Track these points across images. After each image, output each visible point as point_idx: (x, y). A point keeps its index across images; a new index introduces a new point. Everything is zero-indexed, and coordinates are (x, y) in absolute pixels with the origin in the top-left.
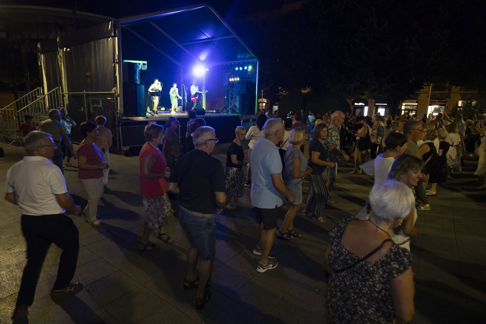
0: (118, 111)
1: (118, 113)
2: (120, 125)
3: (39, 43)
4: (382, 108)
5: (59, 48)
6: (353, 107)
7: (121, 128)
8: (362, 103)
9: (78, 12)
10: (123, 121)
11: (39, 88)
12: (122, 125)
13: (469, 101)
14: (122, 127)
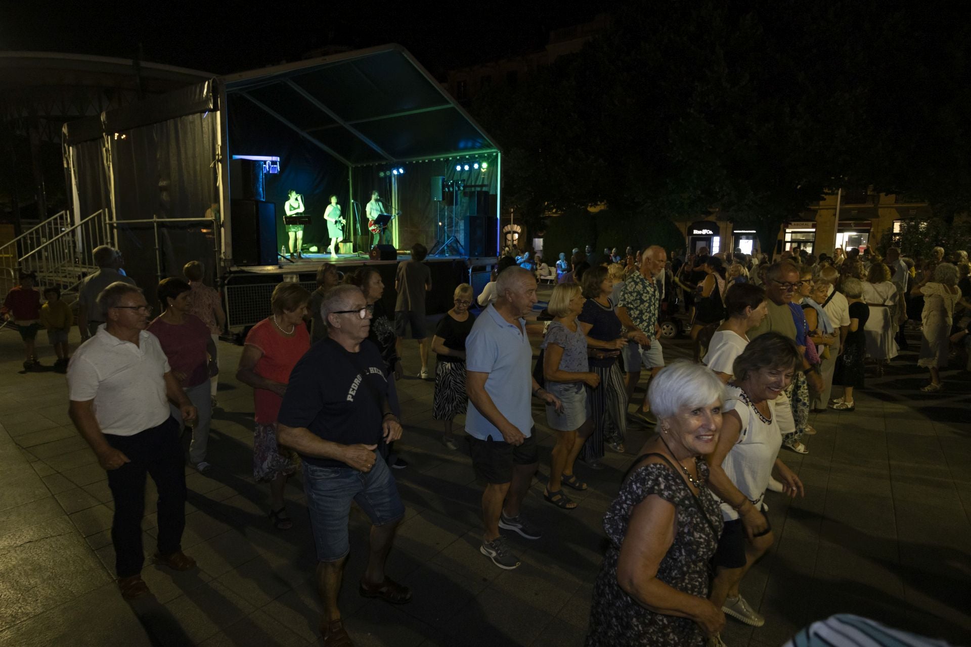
0: (222, 256)
1: (221, 259)
2: (226, 282)
3: (66, 125)
4: (747, 238)
5: (104, 134)
6: (690, 237)
7: (228, 288)
8: (707, 229)
9: (143, 64)
10: (232, 275)
11: (63, 212)
12: (229, 283)
13: (913, 223)
14: (230, 286)
